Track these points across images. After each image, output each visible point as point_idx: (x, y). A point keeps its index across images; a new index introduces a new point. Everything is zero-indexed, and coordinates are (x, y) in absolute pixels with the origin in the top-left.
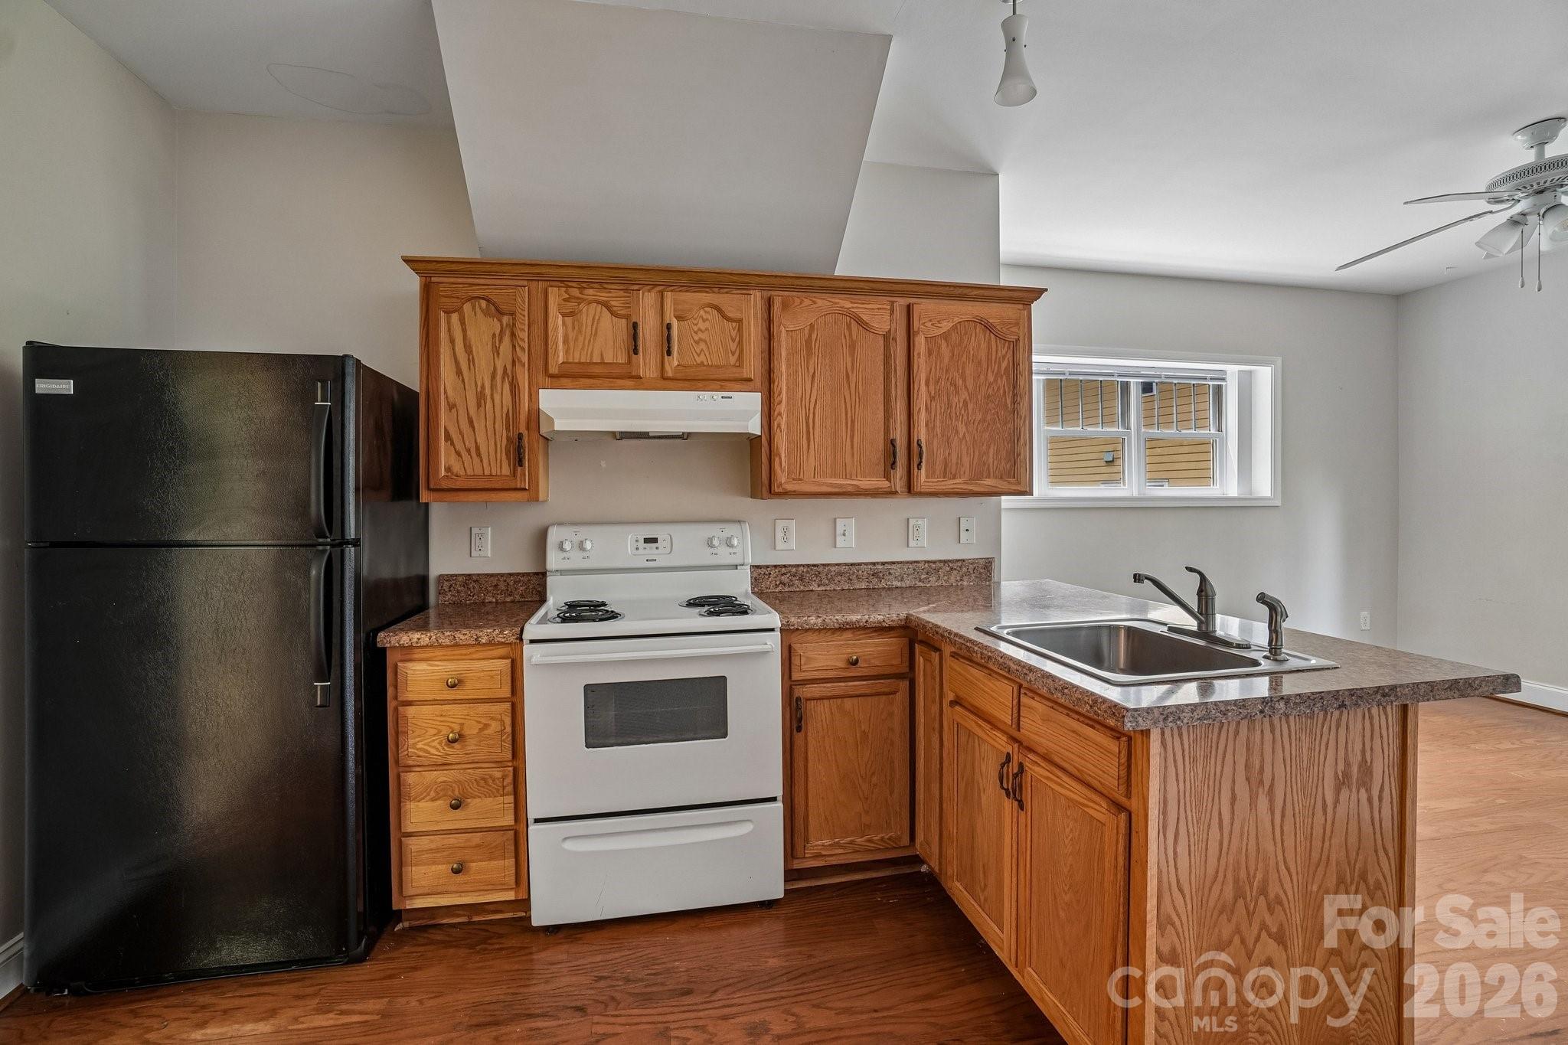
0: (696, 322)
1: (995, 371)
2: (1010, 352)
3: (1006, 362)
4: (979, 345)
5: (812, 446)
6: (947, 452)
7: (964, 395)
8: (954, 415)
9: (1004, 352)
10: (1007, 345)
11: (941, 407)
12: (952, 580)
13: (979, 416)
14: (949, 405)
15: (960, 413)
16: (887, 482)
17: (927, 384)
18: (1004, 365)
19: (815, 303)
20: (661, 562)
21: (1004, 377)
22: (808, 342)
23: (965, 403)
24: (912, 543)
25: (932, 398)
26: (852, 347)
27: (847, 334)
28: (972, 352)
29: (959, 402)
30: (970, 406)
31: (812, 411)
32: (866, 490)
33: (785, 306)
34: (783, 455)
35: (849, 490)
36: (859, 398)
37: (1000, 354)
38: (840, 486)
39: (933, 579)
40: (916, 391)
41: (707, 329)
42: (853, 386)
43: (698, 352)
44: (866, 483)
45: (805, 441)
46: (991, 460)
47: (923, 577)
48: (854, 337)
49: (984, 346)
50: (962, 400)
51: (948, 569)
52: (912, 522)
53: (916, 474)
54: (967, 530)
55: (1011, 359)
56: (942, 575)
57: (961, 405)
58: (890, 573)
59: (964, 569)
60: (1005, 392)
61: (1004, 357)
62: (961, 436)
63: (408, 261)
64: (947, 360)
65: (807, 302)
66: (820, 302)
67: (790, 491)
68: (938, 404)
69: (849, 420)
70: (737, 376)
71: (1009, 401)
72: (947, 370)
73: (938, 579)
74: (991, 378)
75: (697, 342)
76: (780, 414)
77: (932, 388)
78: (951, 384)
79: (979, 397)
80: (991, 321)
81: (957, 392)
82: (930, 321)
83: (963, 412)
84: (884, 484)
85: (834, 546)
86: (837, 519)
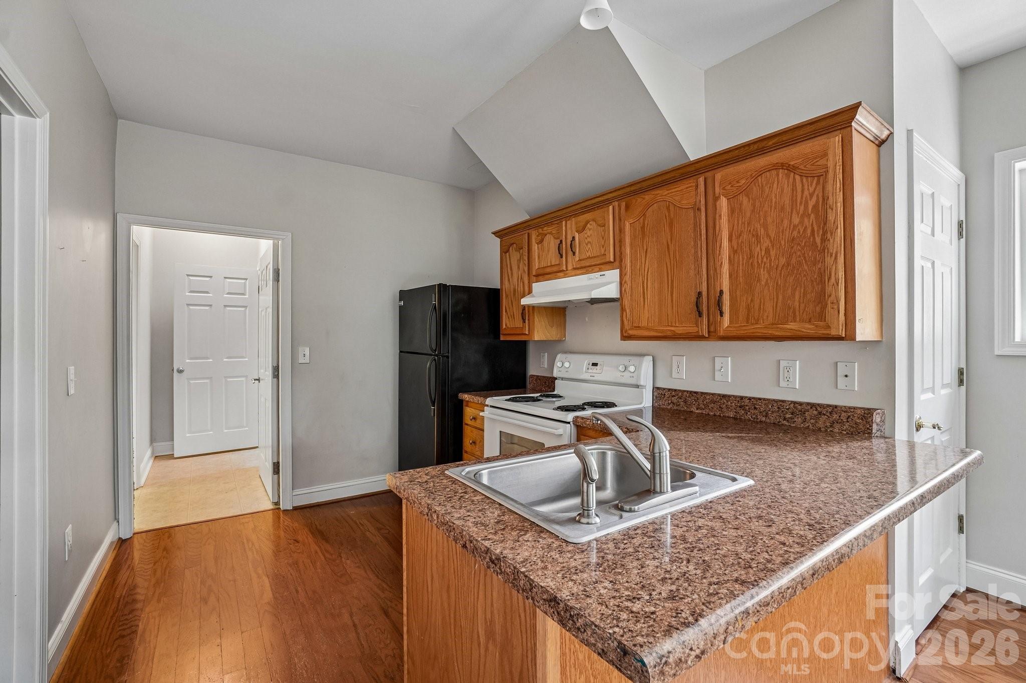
0: (586, 232)
1: (801, 212)
2: (820, 187)
3: (814, 199)
4: (782, 191)
5: (646, 303)
6: (750, 299)
7: (766, 243)
8: (756, 264)
9: (811, 189)
10: (815, 182)
11: (743, 259)
12: (820, 424)
13: (783, 261)
14: (751, 256)
15: (762, 262)
16: (696, 328)
17: (730, 240)
18: (811, 204)
19: (644, 199)
20: (597, 377)
21: (812, 216)
22: (643, 228)
23: (767, 251)
24: (783, 383)
25: (735, 252)
26: (671, 225)
27: (667, 214)
28: (774, 200)
29: (761, 250)
30: (773, 253)
31: (646, 277)
32: (680, 334)
33: (627, 207)
34: (628, 311)
35: (669, 334)
36: (677, 262)
37: (806, 193)
38: (663, 331)
39: (799, 420)
40: (718, 248)
41: (591, 235)
42: (672, 253)
43: (587, 250)
45: (642, 299)
46: (797, 304)
47: (788, 416)
48: (672, 216)
49: (787, 190)
50: (764, 249)
51: (815, 412)
52: (783, 364)
53: (719, 320)
54: (846, 376)
55: (820, 195)
56: (808, 418)
57: (763, 253)
58: (755, 408)
59: (835, 416)
60: (813, 231)
61: (811, 195)
62: (763, 283)
63: (494, 233)
64: (748, 214)
65: (639, 200)
66: (647, 197)
67: (632, 335)
68: (741, 257)
69: (670, 278)
70: (603, 261)
71: (818, 240)
72: (748, 224)
73: (804, 421)
74: (796, 220)
75: (587, 244)
76: (625, 282)
77: (734, 243)
78: (753, 235)
79: (783, 243)
80: (792, 163)
81: (759, 242)
82: (730, 184)
83: (765, 260)
84: (693, 329)
85: (714, 379)
86: (716, 358)
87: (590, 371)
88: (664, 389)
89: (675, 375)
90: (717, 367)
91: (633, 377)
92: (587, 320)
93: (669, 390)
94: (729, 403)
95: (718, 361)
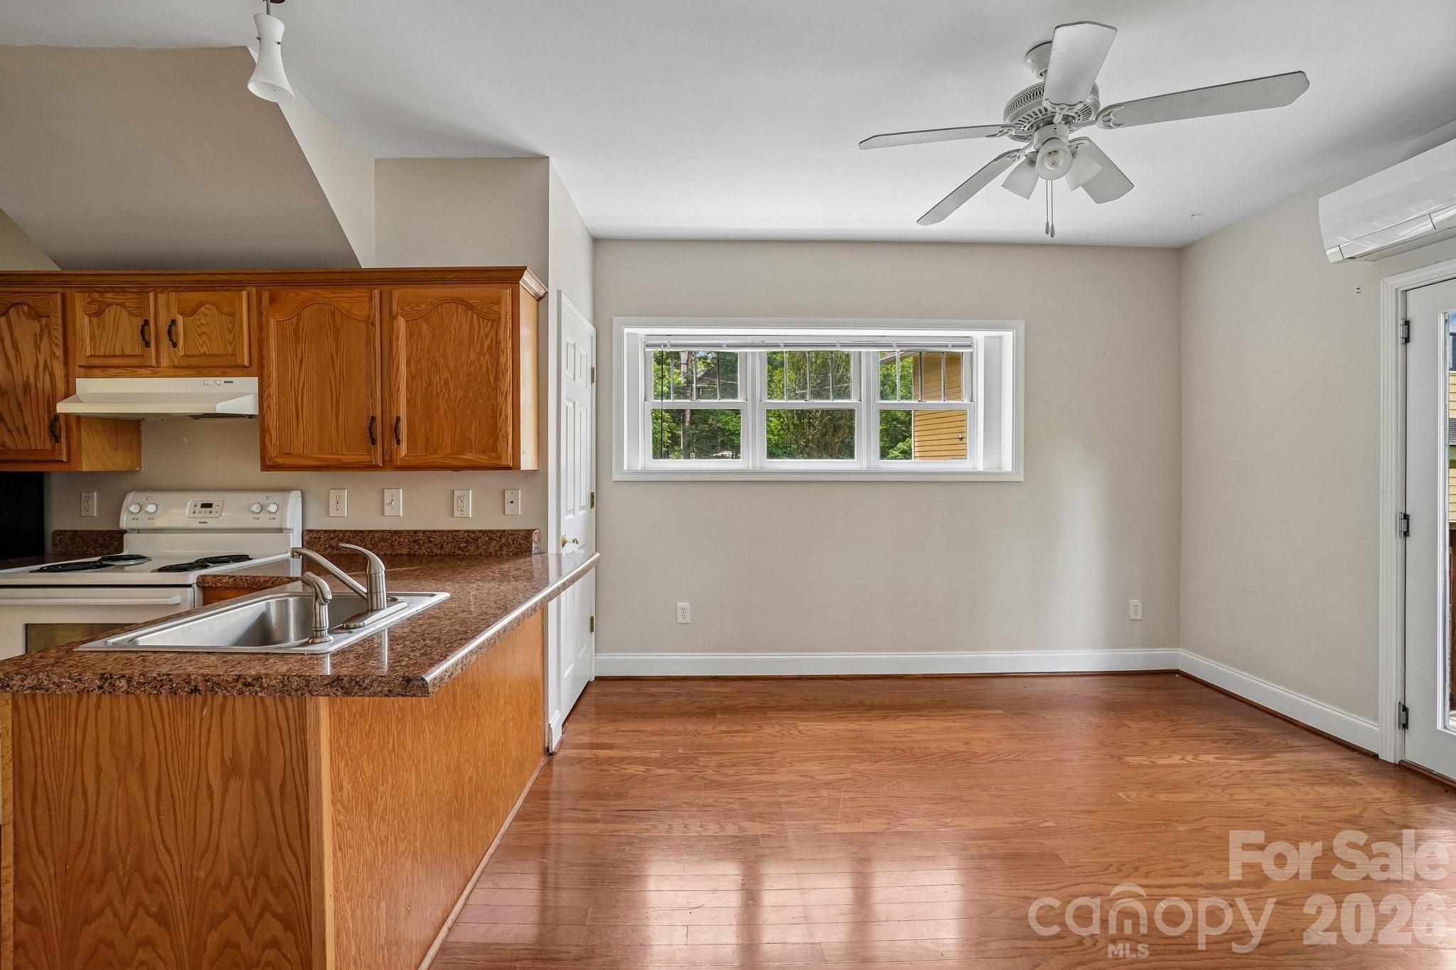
0: (198, 317)
1: (478, 350)
2: (493, 331)
3: (489, 339)
4: (461, 325)
5: (301, 427)
6: (428, 429)
7: (445, 374)
8: (435, 392)
9: (487, 331)
10: (489, 324)
11: (422, 386)
12: (492, 549)
13: (461, 393)
14: (430, 384)
15: (441, 392)
16: (368, 457)
17: (408, 364)
18: (487, 343)
19: (298, 295)
20: (212, 523)
21: (487, 356)
22: (296, 331)
23: (446, 382)
24: (457, 514)
25: (413, 378)
26: (337, 335)
27: (331, 321)
28: (453, 333)
29: (440, 379)
30: (452, 385)
31: (300, 393)
32: (349, 464)
33: (272, 300)
34: (273, 433)
35: (333, 463)
36: (344, 379)
37: (482, 333)
38: (324, 460)
39: (472, 548)
40: (395, 372)
41: (208, 323)
42: (337, 370)
43: (201, 343)
44: (348, 458)
45: (294, 419)
46: (473, 436)
47: (462, 545)
48: (338, 324)
49: (466, 326)
50: (443, 379)
51: (487, 539)
52: (457, 494)
53: (395, 448)
54: (512, 502)
55: (494, 338)
56: (480, 544)
57: (442, 383)
58: (430, 541)
59: (504, 540)
60: (488, 369)
61: (487, 336)
62: (442, 413)
64: (428, 341)
65: (292, 295)
66: (303, 294)
67: (280, 464)
68: (419, 384)
69: (334, 398)
70: (231, 363)
71: (492, 381)
72: (428, 352)
73: (478, 548)
74: (473, 357)
75: (200, 335)
76: (269, 396)
77: (413, 368)
78: (432, 364)
79: (461, 376)
80: (471, 302)
81: (438, 371)
82: (409, 305)
83: (444, 389)
84: (365, 458)
85: (383, 514)
86: (385, 490)
87: (197, 515)
88: (319, 531)
89: (333, 512)
90: (387, 500)
91: (274, 519)
92: (186, 440)
93: (326, 531)
94: (402, 539)
95: (388, 494)
